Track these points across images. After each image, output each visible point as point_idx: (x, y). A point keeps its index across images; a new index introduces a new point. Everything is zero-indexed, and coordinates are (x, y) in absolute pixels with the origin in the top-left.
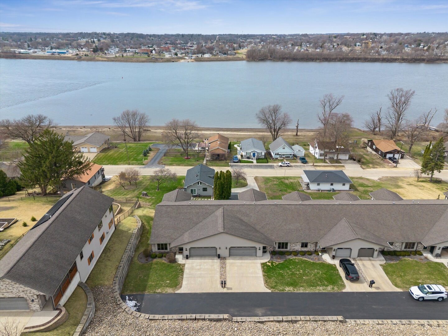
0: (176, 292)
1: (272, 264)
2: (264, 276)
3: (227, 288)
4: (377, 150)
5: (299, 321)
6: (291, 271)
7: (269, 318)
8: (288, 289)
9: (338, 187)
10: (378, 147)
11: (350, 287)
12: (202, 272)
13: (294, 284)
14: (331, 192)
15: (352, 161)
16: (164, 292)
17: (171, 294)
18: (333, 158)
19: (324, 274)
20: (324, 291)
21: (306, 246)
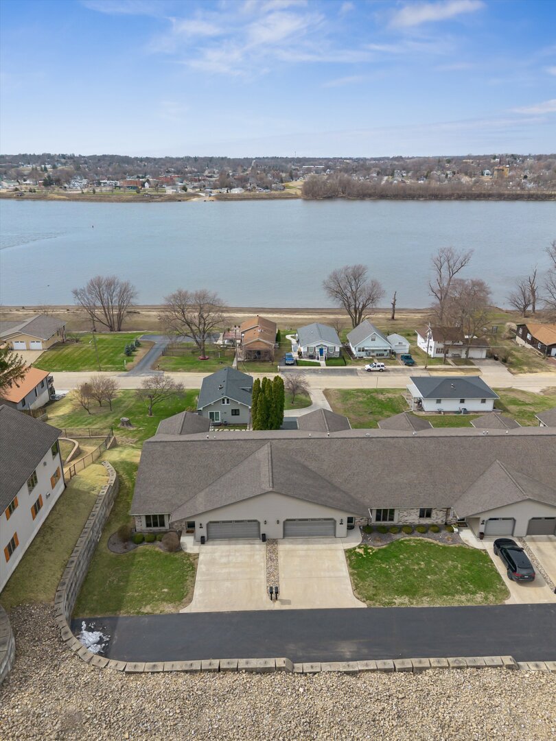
0: (181, 612)
1: (365, 550)
2: (351, 574)
3: (281, 600)
4: (534, 342)
5: (428, 668)
6: (402, 565)
7: (367, 665)
8: (401, 601)
9: (473, 405)
10: (535, 336)
11: (519, 595)
12: (232, 570)
13: (410, 591)
14: (462, 414)
15: (492, 361)
16: (158, 612)
17: (172, 615)
18: (460, 357)
19: (468, 568)
20: (469, 604)
21: (429, 515)
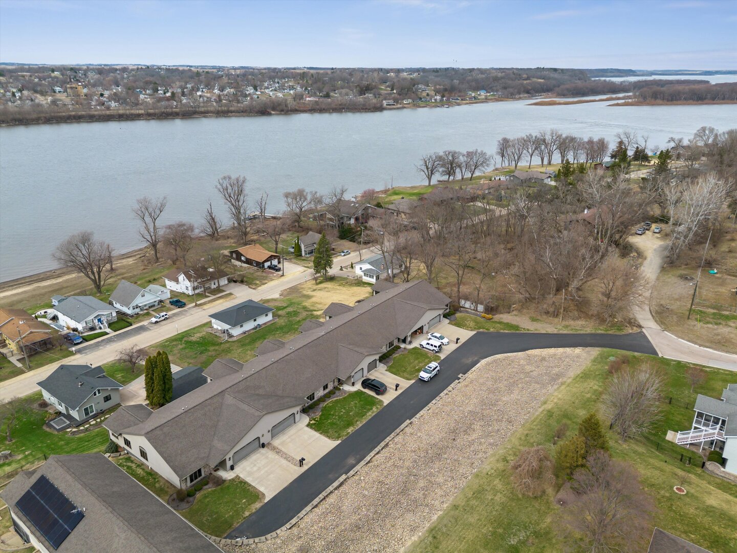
0: (266, 502)
1: (314, 420)
2: (321, 433)
4: (249, 262)
5: (389, 442)
6: (336, 416)
8: (350, 430)
9: (264, 320)
10: (247, 257)
11: (386, 399)
12: (266, 469)
13: (350, 424)
14: (260, 329)
15: (234, 284)
16: (254, 511)
17: (262, 507)
18: (212, 288)
19: (360, 401)
20: (374, 414)
21: (327, 387)
